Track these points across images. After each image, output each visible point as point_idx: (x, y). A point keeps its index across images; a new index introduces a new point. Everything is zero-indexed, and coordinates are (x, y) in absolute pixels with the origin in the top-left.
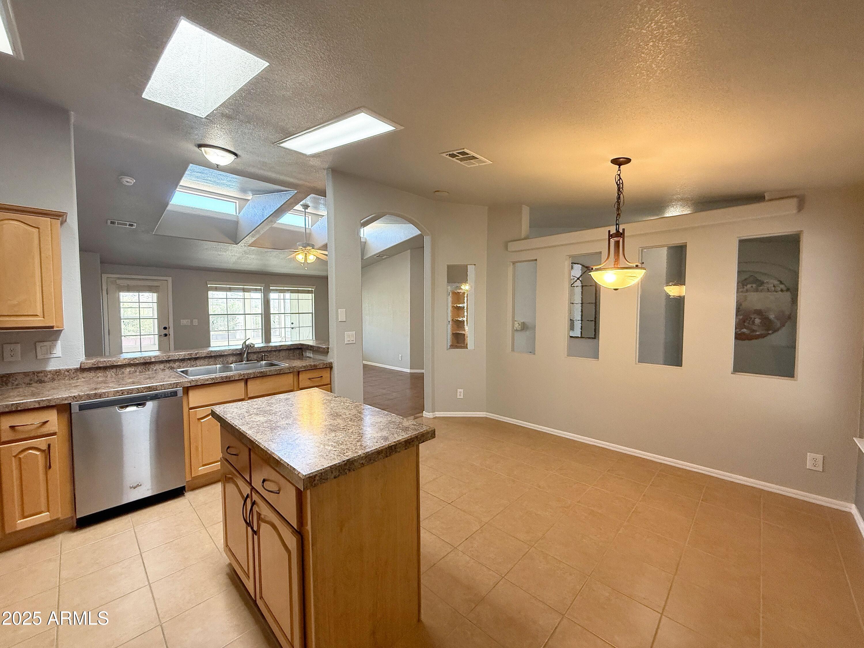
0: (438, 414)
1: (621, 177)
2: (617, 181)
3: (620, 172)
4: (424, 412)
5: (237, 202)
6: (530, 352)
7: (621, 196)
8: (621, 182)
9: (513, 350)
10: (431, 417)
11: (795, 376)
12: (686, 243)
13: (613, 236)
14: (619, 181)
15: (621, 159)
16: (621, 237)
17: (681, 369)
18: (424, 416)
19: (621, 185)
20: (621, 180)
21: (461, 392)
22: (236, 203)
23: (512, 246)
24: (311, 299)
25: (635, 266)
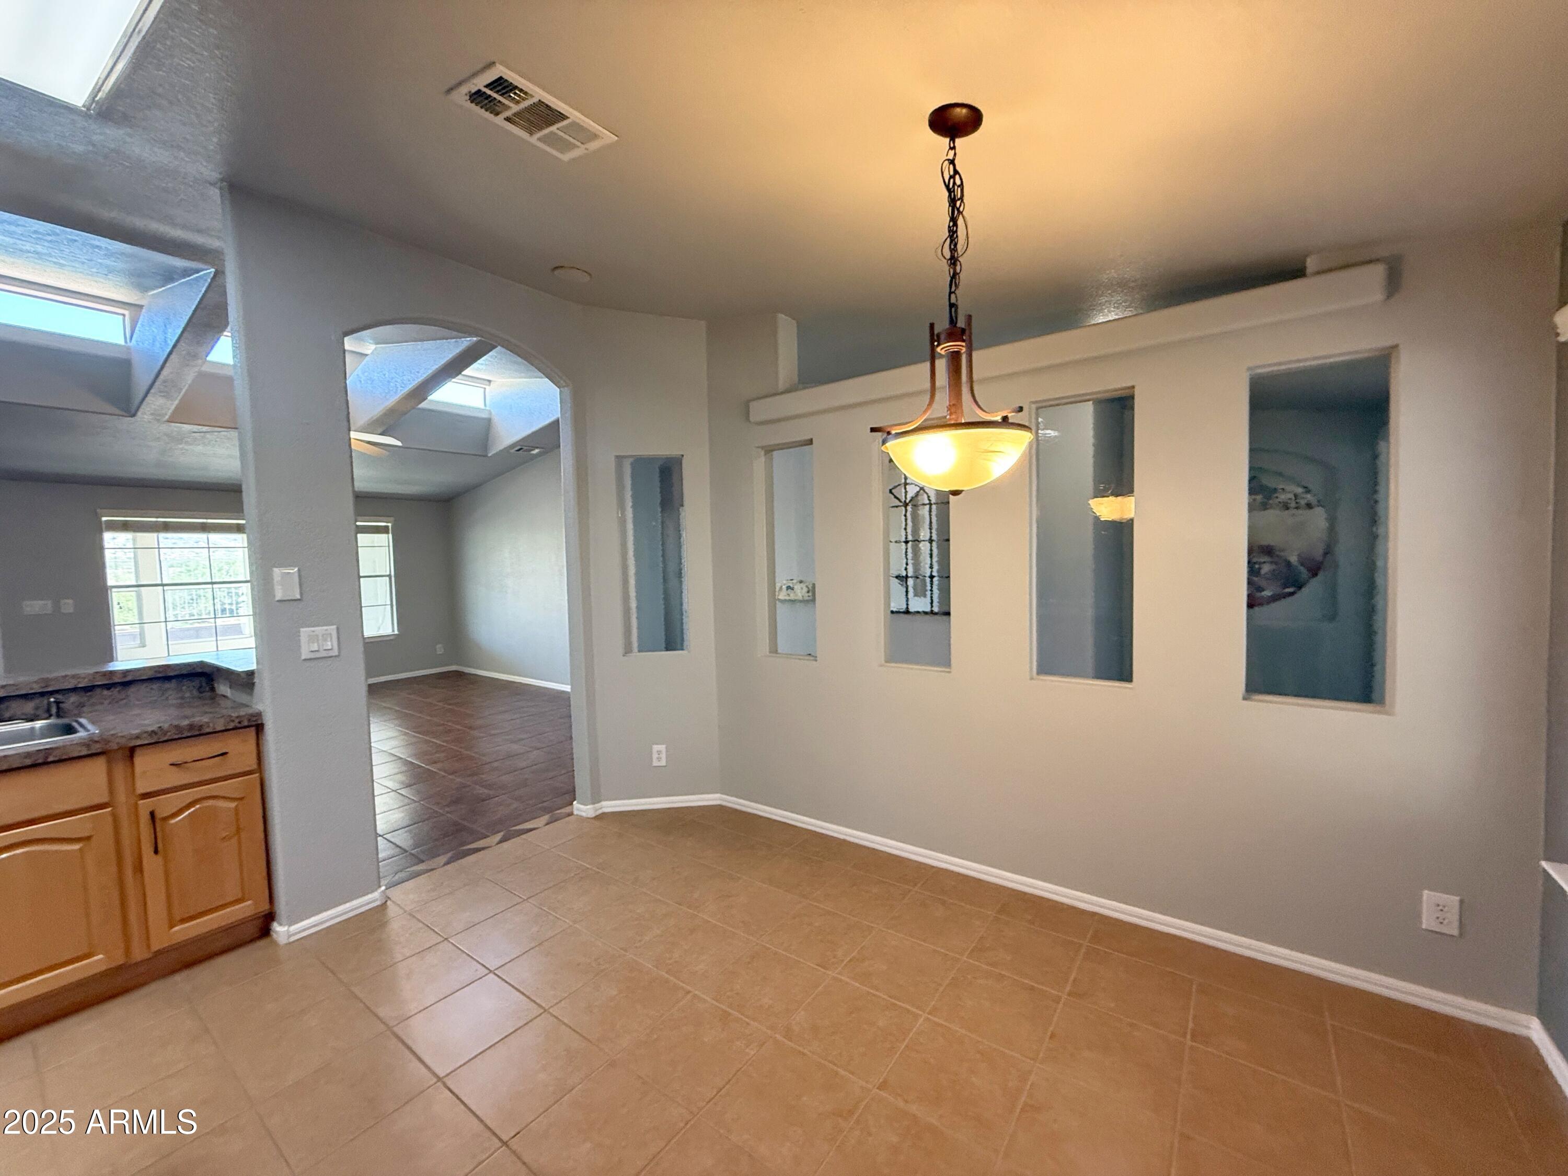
0: (609, 806)
1: (958, 168)
2: (947, 181)
3: (955, 154)
4: (575, 803)
5: (126, 313)
6: (810, 655)
7: (960, 222)
8: (958, 182)
9: (774, 650)
10: (589, 816)
11: (1387, 702)
12: (1133, 387)
13: (943, 337)
14: (952, 181)
15: (958, 110)
16: (963, 341)
17: (1130, 688)
18: (575, 812)
19: (959, 189)
20: (957, 177)
21: (660, 751)
22: (124, 315)
23: (760, 411)
24: (387, 545)
25: (998, 418)
